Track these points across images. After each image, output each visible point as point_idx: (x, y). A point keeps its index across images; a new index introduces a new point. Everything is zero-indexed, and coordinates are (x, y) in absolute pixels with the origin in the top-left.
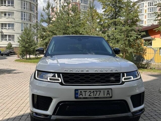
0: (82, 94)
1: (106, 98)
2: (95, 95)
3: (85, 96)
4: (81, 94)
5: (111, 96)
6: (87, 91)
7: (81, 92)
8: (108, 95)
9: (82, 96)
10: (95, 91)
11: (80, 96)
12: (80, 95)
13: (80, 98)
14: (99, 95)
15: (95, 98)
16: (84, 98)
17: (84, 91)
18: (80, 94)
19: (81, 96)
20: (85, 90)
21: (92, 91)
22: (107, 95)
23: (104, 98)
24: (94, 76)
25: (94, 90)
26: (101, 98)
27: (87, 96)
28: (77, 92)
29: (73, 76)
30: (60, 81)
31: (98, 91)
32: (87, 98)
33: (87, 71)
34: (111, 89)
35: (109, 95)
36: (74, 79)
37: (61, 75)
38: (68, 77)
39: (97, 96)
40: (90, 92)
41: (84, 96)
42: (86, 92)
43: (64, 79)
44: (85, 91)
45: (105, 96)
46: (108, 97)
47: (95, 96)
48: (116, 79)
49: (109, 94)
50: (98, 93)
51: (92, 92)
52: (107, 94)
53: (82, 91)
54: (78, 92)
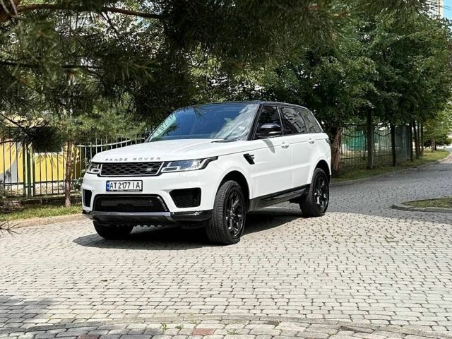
2: (124, 187)
3: (115, 188)
4: (112, 186)
5: (141, 188)
8: (138, 188)
13: (111, 191)
14: (128, 188)
15: (124, 191)
16: (114, 191)
19: (111, 189)
23: (134, 191)
25: (124, 182)
26: (130, 191)
30: (99, 172)
34: (142, 181)
36: (110, 170)
37: (101, 165)
38: (106, 168)
42: (116, 184)
43: (102, 170)
46: (138, 191)
49: (139, 186)
50: (128, 184)
51: (122, 184)
53: (113, 183)
54: (109, 184)
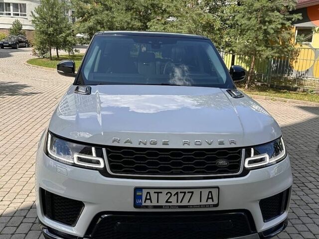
0: (150, 199)
1: (205, 206)
2: (179, 201)
3: (158, 202)
4: (148, 197)
5: (216, 202)
6: (161, 192)
7: (148, 193)
8: (210, 202)
9: (151, 202)
10: (181, 192)
11: (145, 202)
12: (147, 201)
13: (147, 207)
14: (189, 202)
15: (180, 207)
16: (155, 207)
17: (155, 192)
18: (146, 199)
19: (148, 203)
20: (158, 190)
21: (174, 192)
22: (207, 201)
23: (200, 206)
24: (181, 155)
25: (179, 191)
26: (193, 206)
27: (162, 202)
28: (138, 193)
29: (132, 154)
30: (102, 166)
31: (188, 192)
32: (161, 207)
33: (164, 144)
34: (218, 187)
35: (213, 201)
36: (133, 163)
37: (104, 150)
38: (120, 158)
39: (185, 203)
40: (169, 195)
41: (155, 203)
42: (160, 194)
43: (109, 162)
44: (158, 193)
45: (204, 202)
46: (209, 206)
47: (181, 202)
48: (230, 162)
49: (212, 198)
50: (188, 196)
51: (174, 195)
52: (208, 198)
53: (152, 191)
54: (141, 194)
